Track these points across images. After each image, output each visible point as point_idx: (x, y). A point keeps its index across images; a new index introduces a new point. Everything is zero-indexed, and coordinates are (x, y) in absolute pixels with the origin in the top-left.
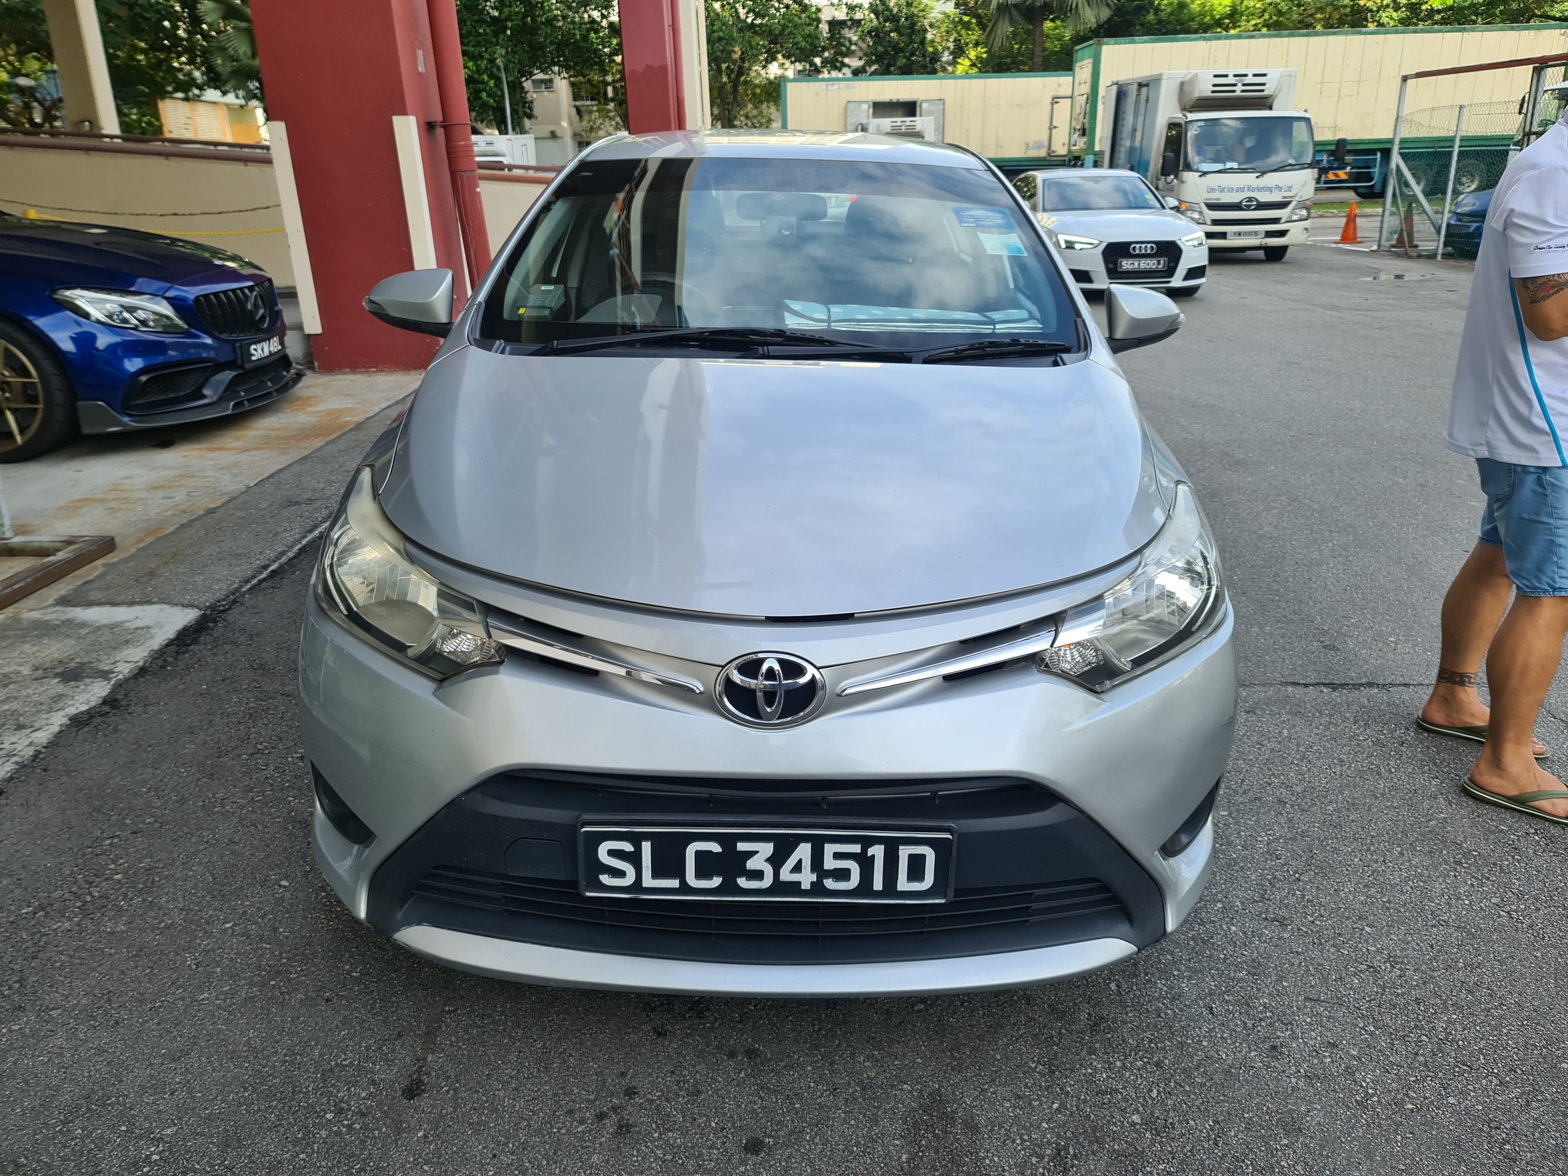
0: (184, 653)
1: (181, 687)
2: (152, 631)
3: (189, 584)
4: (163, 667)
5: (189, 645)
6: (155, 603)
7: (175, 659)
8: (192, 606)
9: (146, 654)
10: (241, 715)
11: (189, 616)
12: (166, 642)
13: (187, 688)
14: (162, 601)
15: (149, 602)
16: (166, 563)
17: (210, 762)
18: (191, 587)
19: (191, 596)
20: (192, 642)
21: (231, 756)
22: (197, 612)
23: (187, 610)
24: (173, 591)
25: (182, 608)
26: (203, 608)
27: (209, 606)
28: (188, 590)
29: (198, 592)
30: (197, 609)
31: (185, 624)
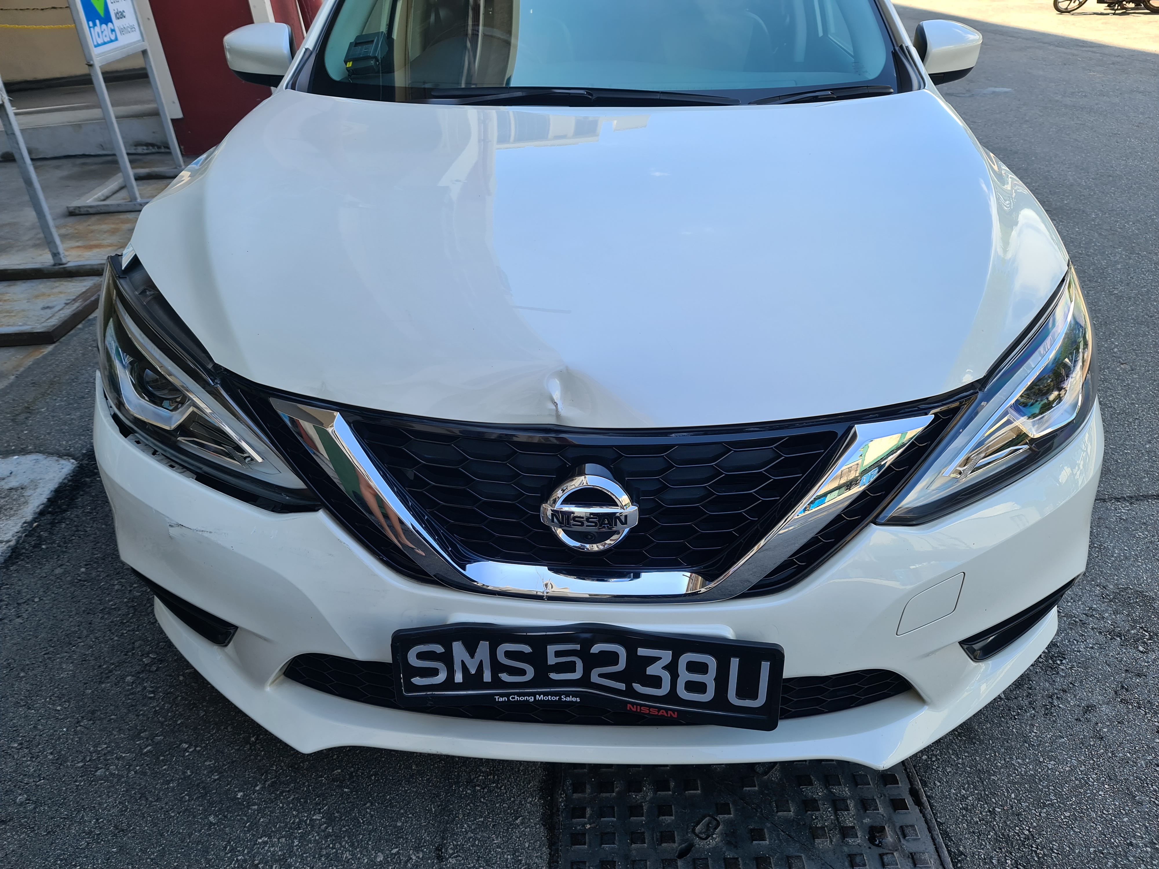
0: (60, 522)
1: (58, 571)
2: (27, 493)
3: (65, 423)
4: (37, 546)
5: (65, 511)
6: (30, 452)
7: (51, 533)
8: (68, 455)
9: (18, 528)
10: (124, 610)
11: (67, 467)
12: (41, 507)
13: (64, 574)
14: (38, 450)
15: (24, 452)
16: (43, 395)
17: (90, 691)
18: (67, 428)
19: (67, 442)
20: (68, 505)
21: (114, 679)
22: (73, 463)
23: (62, 462)
24: (49, 434)
25: (57, 459)
26: (79, 457)
27: (85, 454)
28: (64, 433)
29: (74, 435)
30: (73, 459)
31: (61, 481)
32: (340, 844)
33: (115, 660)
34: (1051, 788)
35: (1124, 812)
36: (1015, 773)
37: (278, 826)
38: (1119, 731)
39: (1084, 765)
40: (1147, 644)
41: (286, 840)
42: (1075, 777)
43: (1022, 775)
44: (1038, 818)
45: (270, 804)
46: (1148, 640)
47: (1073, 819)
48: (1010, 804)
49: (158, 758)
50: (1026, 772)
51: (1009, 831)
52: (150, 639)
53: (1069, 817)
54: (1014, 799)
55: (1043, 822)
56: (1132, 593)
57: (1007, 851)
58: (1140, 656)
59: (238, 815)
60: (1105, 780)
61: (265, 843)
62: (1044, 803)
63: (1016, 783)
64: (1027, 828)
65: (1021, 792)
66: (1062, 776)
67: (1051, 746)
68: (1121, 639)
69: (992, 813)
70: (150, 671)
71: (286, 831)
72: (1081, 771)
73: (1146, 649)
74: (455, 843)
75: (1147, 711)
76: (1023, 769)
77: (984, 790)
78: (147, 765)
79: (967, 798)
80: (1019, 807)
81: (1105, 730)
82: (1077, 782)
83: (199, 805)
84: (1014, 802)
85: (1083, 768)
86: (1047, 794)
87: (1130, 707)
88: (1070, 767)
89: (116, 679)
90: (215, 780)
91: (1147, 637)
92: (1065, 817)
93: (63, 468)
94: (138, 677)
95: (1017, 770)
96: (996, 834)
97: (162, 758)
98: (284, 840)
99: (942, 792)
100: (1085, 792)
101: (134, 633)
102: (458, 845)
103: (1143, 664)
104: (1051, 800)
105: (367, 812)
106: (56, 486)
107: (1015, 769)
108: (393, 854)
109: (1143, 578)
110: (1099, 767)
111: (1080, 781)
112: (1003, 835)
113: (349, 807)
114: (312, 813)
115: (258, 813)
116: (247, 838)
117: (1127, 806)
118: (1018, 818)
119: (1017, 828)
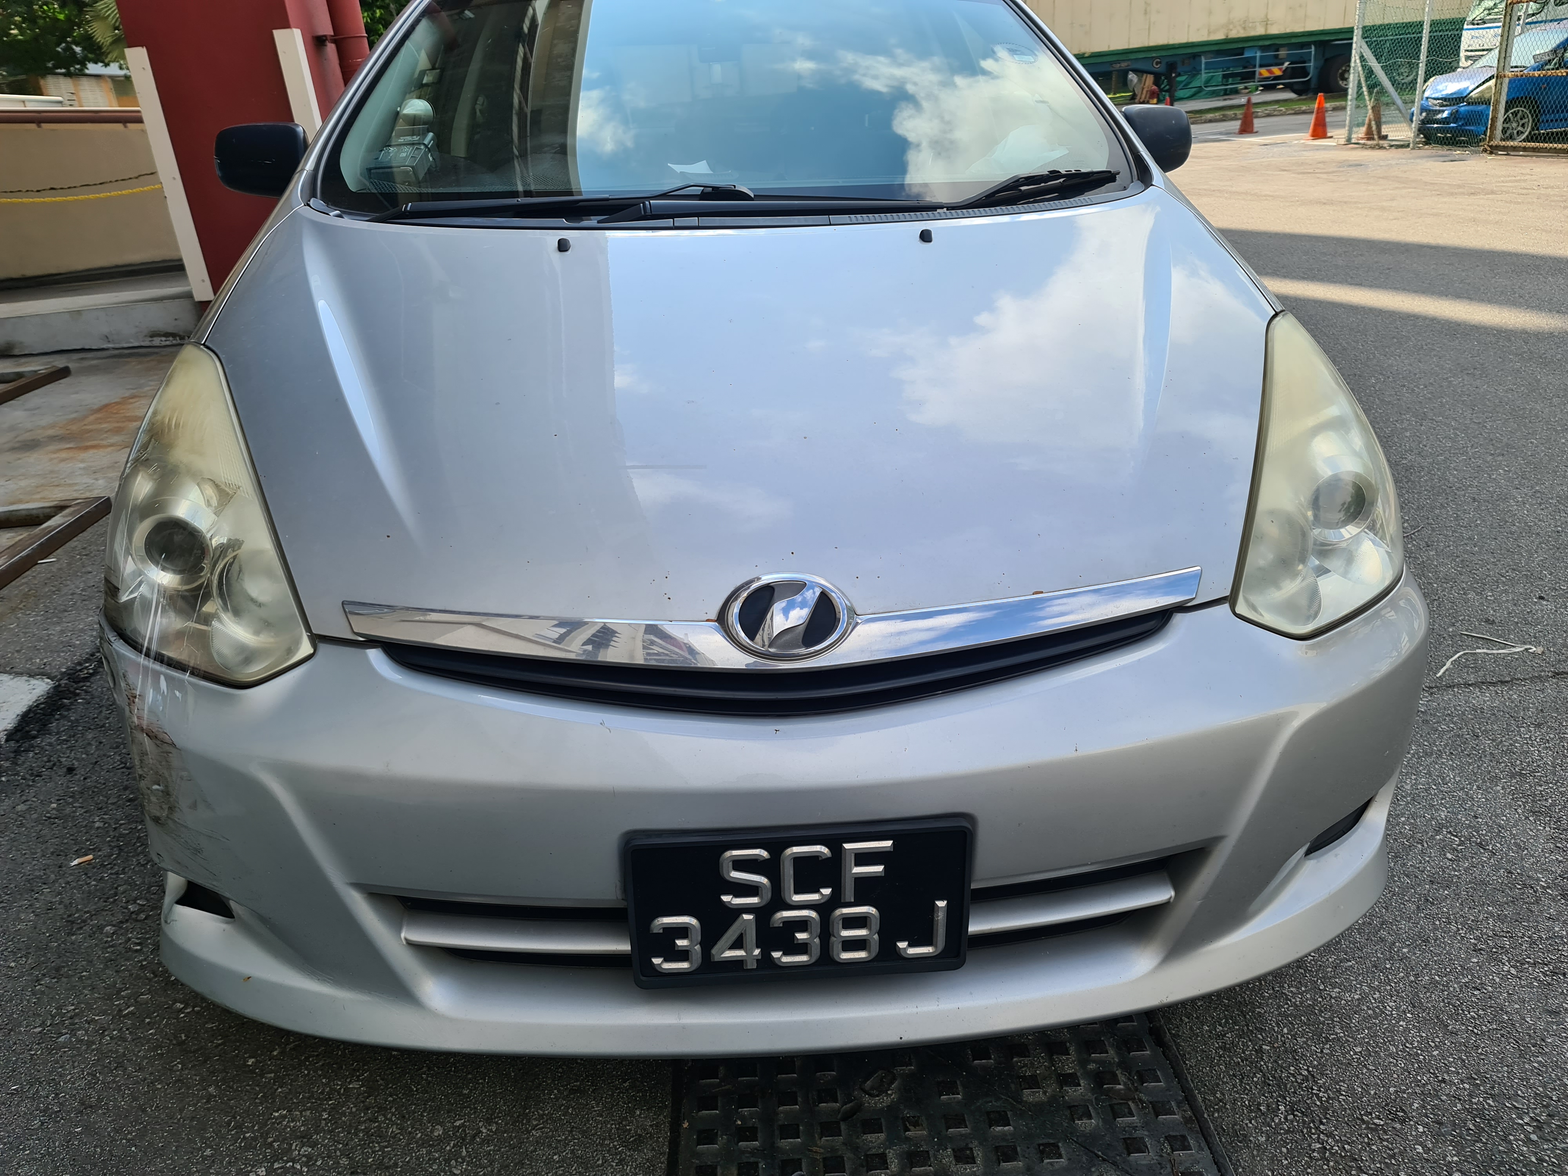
0: (27, 751)
3: (40, 639)
5: (35, 737)
8: (42, 674)
10: (106, 850)
11: (40, 687)
16: (13, 610)
17: (56, 944)
18: (42, 644)
19: (42, 660)
20: (38, 731)
21: (88, 930)
22: (47, 683)
23: (33, 682)
24: (18, 651)
25: (27, 679)
26: (56, 676)
27: (65, 673)
28: (38, 649)
29: (51, 651)
30: (48, 678)
31: (31, 703)
32: (384, 1116)
33: (91, 907)
34: (1335, 1019)
35: (1433, 1044)
36: (1288, 1004)
37: (301, 1096)
38: (1424, 951)
39: (1379, 991)
40: (1457, 850)
41: (311, 1113)
42: (1368, 1007)
43: (1297, 1006)
44: (1319, 1055)
45: (291, 1071)
46: (1459, 845)
47: (1365, 1055)
48: (1282, 1041)
49: (143, 1021)
50: (1301, 1003)
51: (1282, 1071)
52: (138, 883)
53: (1360, 1052)
54: (1288, 1034)
55: (1327, 1060)
56: (1435, 794)
57: (1280, 1096)
58: (1448, 864)
59: (249, 1085)
60: (1407, 1008)
61: (285, 1117)
62: (1327, 1038)
63: (1288, 1016)
64: (1306, 1068)
65: (1296, 1026)
66: (1349, 1005)
67: (1334, 971)
68: (1423, 846)
69: (1260, 1051)
70: (136, 920)
71: (313, 1103)
72: (1374, 999)
73: (1456, 856)
74: (541, 1112)
75: (1459, 927)
76: (1298, 1000)
77: (1247, 1025)
78: (127, 1029)
79: (1224, 1035)
80: (1293, 1044)
81: (1405, 950)
82: (1370, 1012)
83: (195, 1075)
84: (1288, 1038)
85: (1377, 995)
86: (1331, 1027)
87: (1437, 923)
88: (1360, 995)
89: (91, 929)
90: (220, 1045)
91: (1456, 843)
92: (1356, 1053)
93: (34, 689)
94: (121, 928)
95: (1290, 1001)
96: (1264, 1075)
97: (147, 1020)
98: (308, 1113)
99: (1191, 1028)
100: (1381, 1022)
101: (117, 877)
102: (545, 1114)
103: (1453, 873)
104: (1337, 1034)
105: (422, 1078)
106: (24, 710)
107: (1287, 999)
108: (456, 1126)
109: (1449, 776)
110: (1399, 993)
111: (1374, 1011)
112: (1274, 1077)
113: (399, 1073)
114: (348, 1080)
115: (275, 1082)
116: (259, 1112)
117: (1438, 1037)
118: (1293, 1056)
119: (1292, 1068)
